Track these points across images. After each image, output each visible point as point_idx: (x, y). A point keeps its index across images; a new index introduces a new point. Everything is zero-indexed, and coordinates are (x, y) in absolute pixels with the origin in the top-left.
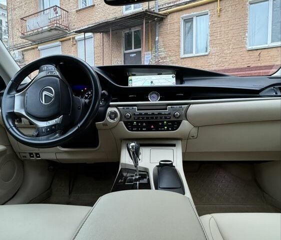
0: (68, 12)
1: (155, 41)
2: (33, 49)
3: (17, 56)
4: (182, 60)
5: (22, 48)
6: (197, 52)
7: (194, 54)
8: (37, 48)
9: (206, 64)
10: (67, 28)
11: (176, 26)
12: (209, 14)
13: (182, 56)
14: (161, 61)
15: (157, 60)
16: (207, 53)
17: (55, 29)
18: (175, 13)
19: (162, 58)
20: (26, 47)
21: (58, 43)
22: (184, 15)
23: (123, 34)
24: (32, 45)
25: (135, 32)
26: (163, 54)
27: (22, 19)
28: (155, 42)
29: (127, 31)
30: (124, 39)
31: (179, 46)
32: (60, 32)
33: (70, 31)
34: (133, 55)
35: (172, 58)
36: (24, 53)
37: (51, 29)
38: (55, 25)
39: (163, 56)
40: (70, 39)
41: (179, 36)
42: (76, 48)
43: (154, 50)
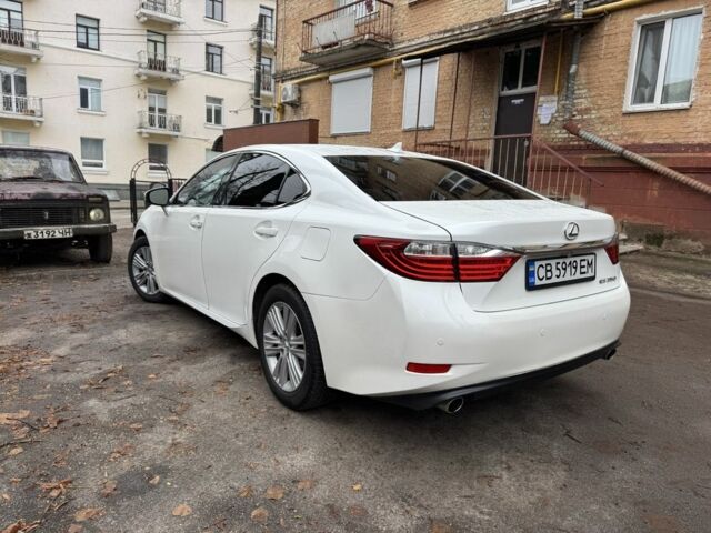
0: (392, 6)
1: (568, 75)
2: (320, 79)
3: (290, 93)
4: (627, 118)
5: (298, 77)
6: (665, 99)
7: (657, 105)
8: (327, 78)
9: (681, 130)
10: (390, 40)
11: (622, 39)
12: (704, 14)
13: (629, 106)
14: (577, 117)
15: (567, 116)
16: (686, 105)
17: (366, 45)
18: (624, 12)
19: (580, 112)
20: (306, 75)
21: (367, 70)
22: (645, 16)
23: (502, 56)
24: (318, 72)
25: (527, 50)
26: (583, 103)
27: (304, 22)
28: (568, 77)
29: (511, 49)
30: (502, 66)
31: (622, 86)
32: (375, 49)
33: (393, 45)
34: (517, 102)
35: (602, 113)
36: (304, 87)
37: (359, 46)
38: (367, 36)
39: (583, 106)
40: (391, 63)
41: (626, 63)
42: (403, 82)
43: (564, 93)
